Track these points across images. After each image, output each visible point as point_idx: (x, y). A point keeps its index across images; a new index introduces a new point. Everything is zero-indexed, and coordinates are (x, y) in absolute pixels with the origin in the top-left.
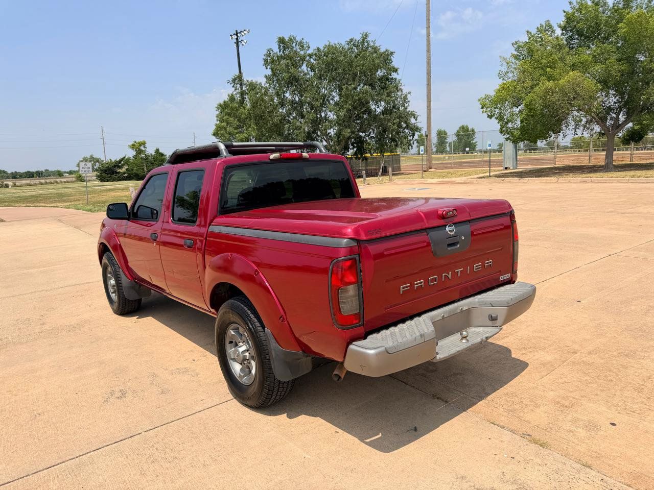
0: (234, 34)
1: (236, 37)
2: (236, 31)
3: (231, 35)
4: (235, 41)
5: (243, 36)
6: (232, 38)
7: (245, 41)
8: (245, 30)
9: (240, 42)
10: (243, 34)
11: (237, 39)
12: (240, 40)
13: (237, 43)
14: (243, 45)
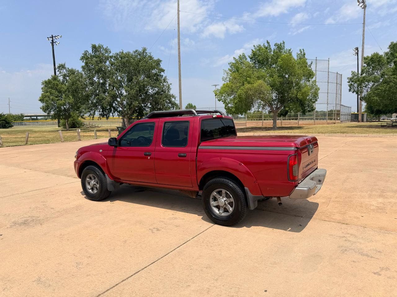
0: (50, 37)
1: (52, 39)
2: (52, 36)
3: (48, 38)
4: (51, 42)
5: (56, 39)
6: (49, 40)
7: (58, 43)
8: (58, 36)
9: (55, 42)
10: (57, 38)
11: (52, 40)
12: (54, 41)
13: (53, 43)
14: (56, 45)
